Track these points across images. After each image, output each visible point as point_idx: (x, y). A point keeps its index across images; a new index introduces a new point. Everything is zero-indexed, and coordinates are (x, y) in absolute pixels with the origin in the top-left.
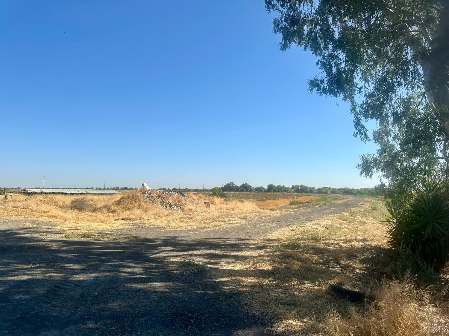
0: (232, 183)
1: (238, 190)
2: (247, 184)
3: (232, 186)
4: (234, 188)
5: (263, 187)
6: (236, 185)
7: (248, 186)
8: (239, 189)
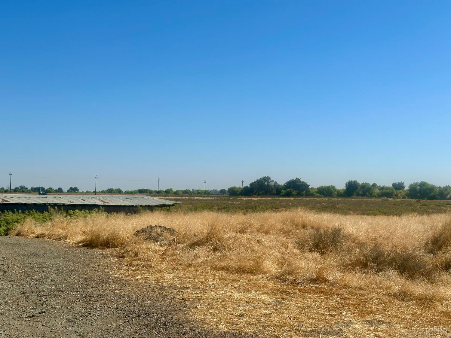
0: (267, 179)
1: (281, 192)
2: (299, 180)
3: (268, 185)
4: (272, 190)
5: (334, 187)
6: (276, 183)
7: (302, 186)
8: (283, 191)
